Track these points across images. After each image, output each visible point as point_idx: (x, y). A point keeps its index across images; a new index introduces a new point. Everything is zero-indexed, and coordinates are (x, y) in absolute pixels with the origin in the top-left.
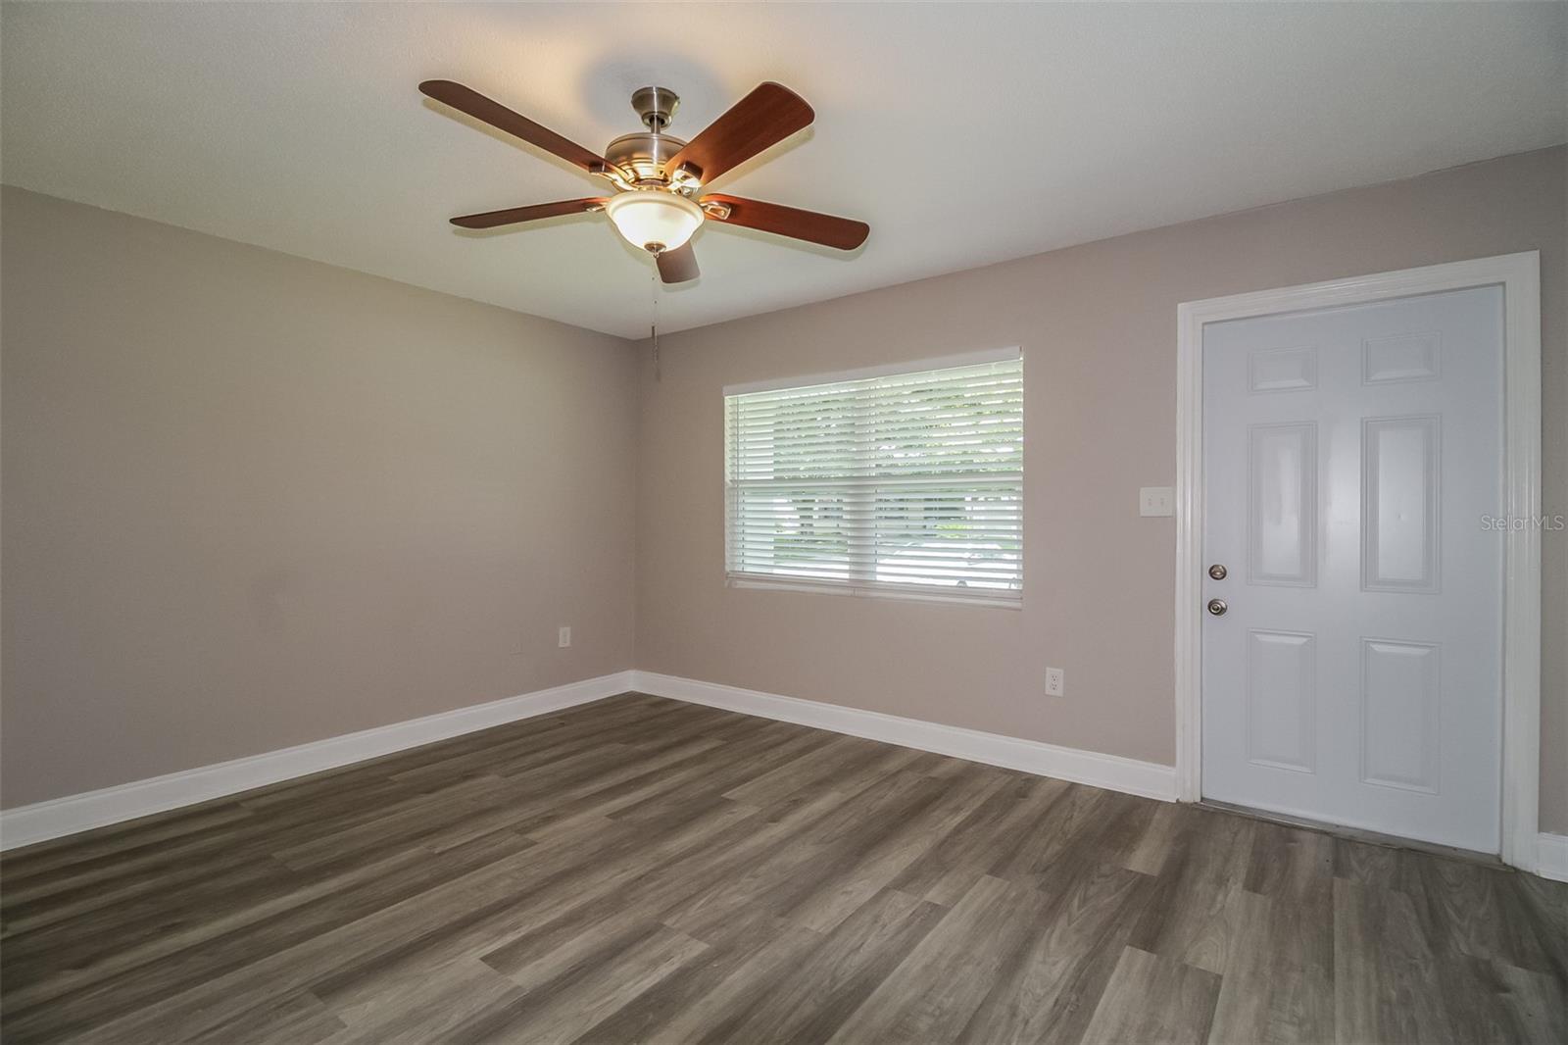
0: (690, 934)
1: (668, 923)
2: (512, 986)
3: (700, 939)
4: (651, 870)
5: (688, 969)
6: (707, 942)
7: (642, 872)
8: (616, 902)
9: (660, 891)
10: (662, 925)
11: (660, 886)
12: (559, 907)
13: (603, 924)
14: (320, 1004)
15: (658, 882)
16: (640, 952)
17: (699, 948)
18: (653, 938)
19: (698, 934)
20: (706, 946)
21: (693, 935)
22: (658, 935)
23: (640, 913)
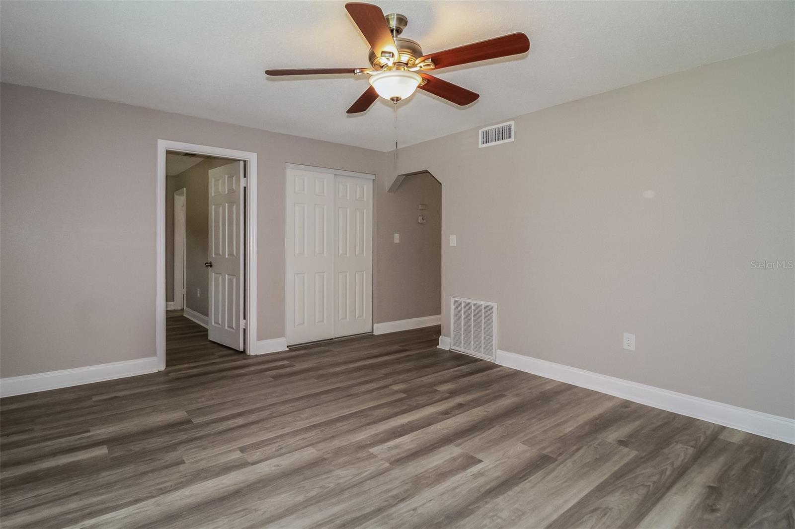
0: (377, 457)
1: (387, 465)
2: (461, 447)
3: (372, 454)
4: (394, 505)
5: (381, 442)
6: (369, 452)
7: (401, 505)
8: (419, 483)
9: (389, 487)
10: (390, 464)
11: (388, 491)
12: (454, 485)
13: (423, 470)
14: (546, 452)
15: (390, 494)
16: (403, 452)
17: (373, 450)
18: (396, 458)
19: (373, 456)
20: (370, 450)
21: (375, 456)
22: (393, 459)
23: (403, 472)
